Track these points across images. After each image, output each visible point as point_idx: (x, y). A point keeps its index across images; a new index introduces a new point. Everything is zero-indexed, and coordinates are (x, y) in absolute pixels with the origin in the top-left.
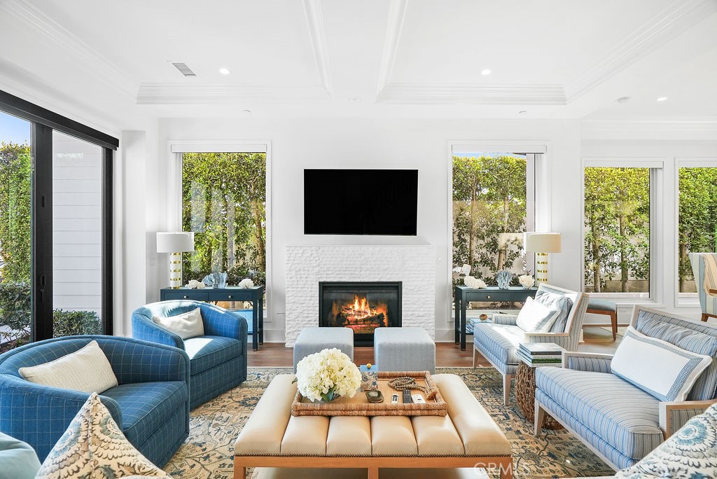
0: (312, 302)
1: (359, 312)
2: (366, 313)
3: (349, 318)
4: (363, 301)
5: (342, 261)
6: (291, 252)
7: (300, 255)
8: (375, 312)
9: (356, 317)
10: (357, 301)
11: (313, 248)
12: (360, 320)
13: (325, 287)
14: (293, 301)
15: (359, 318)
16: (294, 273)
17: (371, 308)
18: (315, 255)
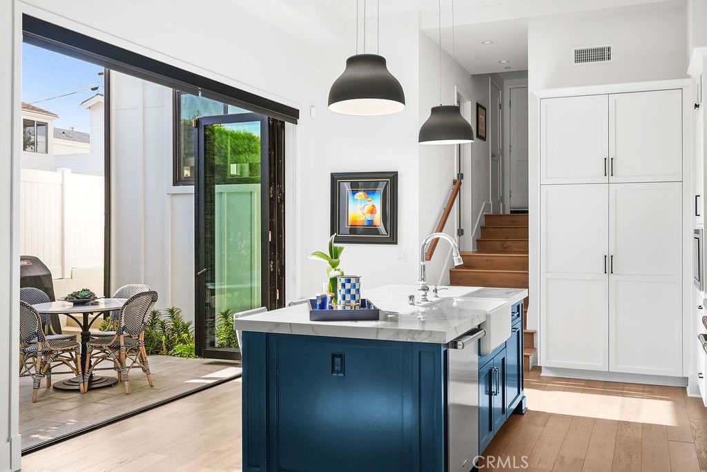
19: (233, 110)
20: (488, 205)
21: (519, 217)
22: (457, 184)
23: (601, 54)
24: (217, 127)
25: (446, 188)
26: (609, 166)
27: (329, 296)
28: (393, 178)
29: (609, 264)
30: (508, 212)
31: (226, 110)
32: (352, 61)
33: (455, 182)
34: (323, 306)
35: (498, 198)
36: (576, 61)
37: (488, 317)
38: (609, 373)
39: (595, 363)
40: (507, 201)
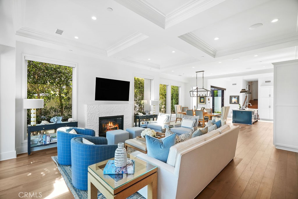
0: (96, 124)
1: (110, 126)
2: (112, 126)
3: (107, 128)
4: (112, 123)
5: (107, 109)
6: (89, 107)
7: (92, 108)
8: (115, 126)
9: (109, 128)
10: (110, 123)
11: (97, 105)
12: (111, 129)
13: (101, 119)
14: (90, 125)
15: (110, 128)
16: (90, 114)
17: (114, 125)
18: (97, 108)
20: (250, 99)
21: (256, 101)
22: (246, 97)
23: (269, 82)
26: (270, 95)
28: (239, 96)
30: (253, 100)
35: (252, 98)
37: (255, 110)
39: (268, 118)
40: (253, 98)
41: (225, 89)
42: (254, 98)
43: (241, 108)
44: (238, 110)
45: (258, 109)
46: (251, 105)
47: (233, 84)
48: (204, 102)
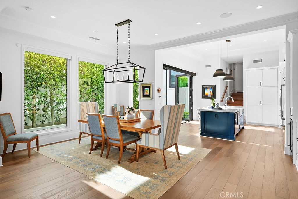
19: (182, 74)
20: (232, 91)
21: (240, 93)
22: (227, 87)
23: (260, 61)
24: (179, 77)
25: (224, 87)
26: (261, 84)
27: (213, 106)
28: (215, 86)
29: (261, 103)
30: (236, 92)
31: (180, 74)
32: (217, 70)
33: (226, 86)
34: (212, 107)
35: (234, 89)
36: (254, 62)
37: (239, 110)
38: (261, 124)
39: (258, 122)
40: (236, 90)
41: (195, 74)
42: (238, 89)
43: (216, 107)
44: (210, 110)
45: (243, 106)
46: (233, 101)
47: (207, 66)
48: (149, 96)
